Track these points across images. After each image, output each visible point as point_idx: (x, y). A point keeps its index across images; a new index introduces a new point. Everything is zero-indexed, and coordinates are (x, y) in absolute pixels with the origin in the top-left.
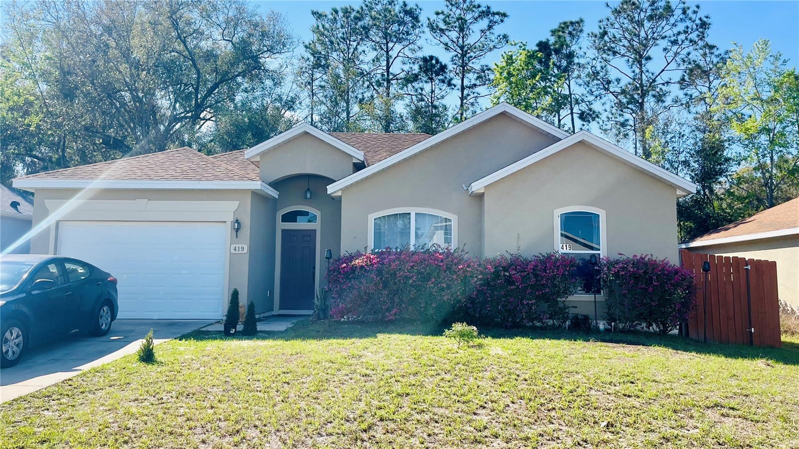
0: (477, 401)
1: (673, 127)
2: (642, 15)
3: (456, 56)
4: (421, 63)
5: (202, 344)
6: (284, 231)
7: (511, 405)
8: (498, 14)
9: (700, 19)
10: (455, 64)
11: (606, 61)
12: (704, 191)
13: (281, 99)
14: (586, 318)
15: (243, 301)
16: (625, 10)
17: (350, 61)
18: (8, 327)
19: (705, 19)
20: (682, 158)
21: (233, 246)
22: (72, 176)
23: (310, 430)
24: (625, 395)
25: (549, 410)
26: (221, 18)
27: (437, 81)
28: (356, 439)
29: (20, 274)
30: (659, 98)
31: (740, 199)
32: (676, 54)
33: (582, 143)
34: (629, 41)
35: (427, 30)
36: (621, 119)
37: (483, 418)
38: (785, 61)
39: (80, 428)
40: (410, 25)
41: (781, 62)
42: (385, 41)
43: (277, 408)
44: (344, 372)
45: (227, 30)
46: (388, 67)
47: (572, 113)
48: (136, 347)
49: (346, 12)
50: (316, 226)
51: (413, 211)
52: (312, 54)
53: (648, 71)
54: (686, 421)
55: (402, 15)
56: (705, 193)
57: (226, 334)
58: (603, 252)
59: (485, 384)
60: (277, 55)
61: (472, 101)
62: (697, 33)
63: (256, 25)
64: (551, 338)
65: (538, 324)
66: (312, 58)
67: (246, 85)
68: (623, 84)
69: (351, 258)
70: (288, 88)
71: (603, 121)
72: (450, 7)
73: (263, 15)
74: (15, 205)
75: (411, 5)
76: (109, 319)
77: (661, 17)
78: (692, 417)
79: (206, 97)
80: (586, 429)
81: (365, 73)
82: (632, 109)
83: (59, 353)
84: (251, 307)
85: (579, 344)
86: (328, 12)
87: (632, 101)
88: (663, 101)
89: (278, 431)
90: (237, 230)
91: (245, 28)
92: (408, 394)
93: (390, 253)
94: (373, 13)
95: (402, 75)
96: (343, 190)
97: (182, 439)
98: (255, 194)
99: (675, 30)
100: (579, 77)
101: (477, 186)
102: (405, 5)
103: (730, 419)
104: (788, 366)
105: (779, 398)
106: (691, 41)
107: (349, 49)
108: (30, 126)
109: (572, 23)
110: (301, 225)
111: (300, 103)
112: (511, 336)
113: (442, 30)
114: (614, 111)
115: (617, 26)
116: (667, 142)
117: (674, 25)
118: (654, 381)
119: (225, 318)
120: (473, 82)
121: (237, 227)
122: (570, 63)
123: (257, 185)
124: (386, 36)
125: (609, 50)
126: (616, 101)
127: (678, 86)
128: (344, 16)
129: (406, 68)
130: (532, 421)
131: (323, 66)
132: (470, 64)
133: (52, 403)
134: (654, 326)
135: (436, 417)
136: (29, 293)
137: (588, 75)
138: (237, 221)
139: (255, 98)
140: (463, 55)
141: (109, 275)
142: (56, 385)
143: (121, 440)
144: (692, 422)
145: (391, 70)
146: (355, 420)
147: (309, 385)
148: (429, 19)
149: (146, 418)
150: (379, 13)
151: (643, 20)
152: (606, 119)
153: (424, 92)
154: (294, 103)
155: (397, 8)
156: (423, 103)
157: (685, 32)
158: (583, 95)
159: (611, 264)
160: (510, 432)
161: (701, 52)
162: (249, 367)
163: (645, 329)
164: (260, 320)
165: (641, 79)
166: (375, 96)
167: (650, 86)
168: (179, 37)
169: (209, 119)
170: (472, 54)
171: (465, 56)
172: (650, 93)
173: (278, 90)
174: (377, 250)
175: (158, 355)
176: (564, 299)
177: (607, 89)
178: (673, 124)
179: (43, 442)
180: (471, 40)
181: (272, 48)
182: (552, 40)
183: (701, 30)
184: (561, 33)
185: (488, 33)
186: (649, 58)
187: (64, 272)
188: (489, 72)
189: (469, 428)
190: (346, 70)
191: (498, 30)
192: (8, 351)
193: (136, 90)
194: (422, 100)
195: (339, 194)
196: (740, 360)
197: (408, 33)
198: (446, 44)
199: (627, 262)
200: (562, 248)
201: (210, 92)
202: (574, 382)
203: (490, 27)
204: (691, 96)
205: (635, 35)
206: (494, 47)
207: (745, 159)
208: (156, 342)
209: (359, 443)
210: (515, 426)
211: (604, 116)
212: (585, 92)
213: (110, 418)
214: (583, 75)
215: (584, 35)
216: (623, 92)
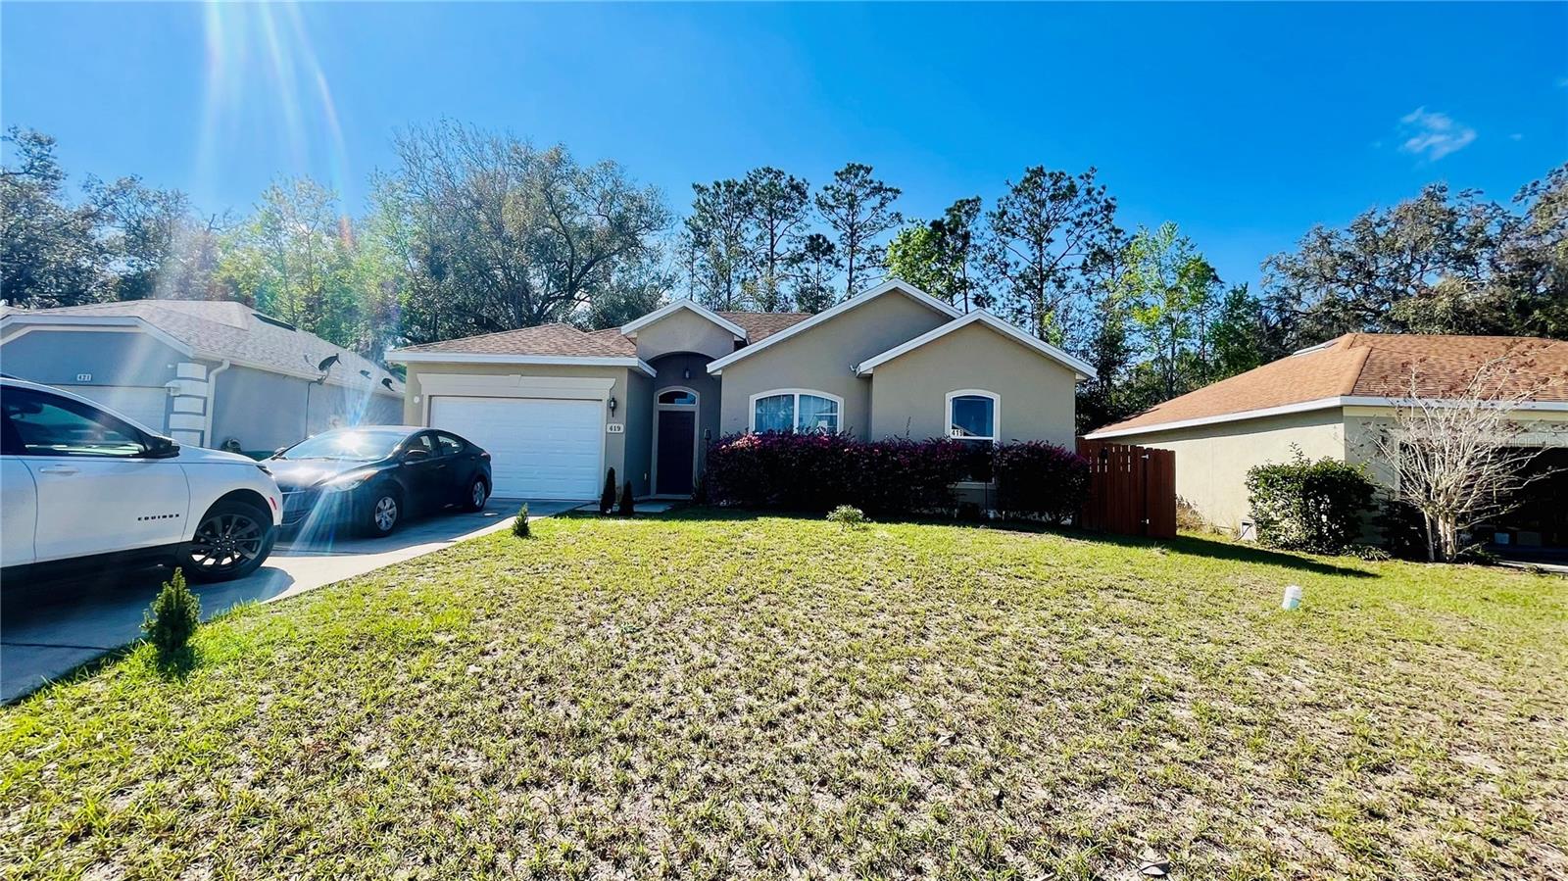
0: (862, 579)
1: (1073, 314)
2: (1044, 194)
3: (845, 234)
4: (808, 242)
5: (577, 522)
6: (661, 413)
7: (897, 583)
8: (891, 190)
9: (1106, 201)
10: (844, 244)
11: (1004, 243)
12: (1102, 382)
13: (660, 278)
14: (975, 506)
15: (620, 481)
16: (1026, 189)
17: (731, 239)
18: (382, 497)
19: (1110, 201)
20: (1080, 347)
21: (609, 426)
22: (443, 350)
23: (690, 600)
24: (1016, 577)
25: (937, 589)
26: (597, 192)
27: (824, 262)
28: (737, 610)
29: (393, 444)
30: (1060, 284)
31: (1139, 391)
32: (1079, 237)
33: (978, 322)
34: (1029, 223)
35: (815, 206)
36: (1017, 306)
37: (869, 594)
38: (1192, 247)
39: (455, 592)
40: (797, 201)
41: (1188, 247)
42: (769, 219)
43: (655, 580)
44: (724, 550)
45: (603, 205)
46: (772, 246)
47: (966, 298)
48: (510, 522)
49: (729, 185)
50: (695, 408)
51: (797, 393)
52: (692, 231)
53: (1048, 254)
54: (1079, 601)
55: (788, 190)
56: (1102, 384)
57: (602, 514)
58: (995, 438)
59: (872, 564)
60: (656, 232)
61: (859, 284)
62: (1101, 215)
63: (633, 199)
64: (939, 524)
65: (925, 511)
66: (692, 236)
67: (622, 264)
68: (1021, 268)
69: (730, 440)
70: (667, 265)
71: (999, 308)
72: (840, 182)
73: (641, 189)
74: (387, 382)
75: (798, 180)
76: (483, 496)
77: (1064, 197)
78: (1085, 597)
79: (581, 275)
80: (976, 606)
81: (748, 252)
82: (1030, 295)
83: (434, 526)
84: (628, 487)
85: (969, 531)
86: (710, 186)
87: (1031, 285)
88: (1064, 287)
89: (657, 600)
90: (613, 409)
91: (622, 202)
92: (790, 571)
93: (773, 436)
94: (758, 188)
95: (788, 255)
96: (724, 369)
97: (558, 605)
98: (631, 370)
99: (1080, 211)
100: (975, 259)
101: (866, 367)
102: (792, 180)
103: (1125, 600)
104: (1183, 556)
105: (1175, 583)
106: (1096, 223)
107: (731, 225)
108: (400, 303)
109: (968, 202)
110: (679, 406)
111: (679, 282)
112: (897, 522)
113: (832, 207)
114: (1011, 297)
115: (1017, 205)
116: (1066, 329)
117: (1078, 206)
118: (1047, 564)
119: (600, 499)
120: (862, 263)
121: (613, 405)
122: (966, 243)
123: (634, 362)
124: (771, 212)
125: (1008, 230)
126: (1014, 286)
127: (1080, 271)
128: (727, 190)
129: (792, 247)
130: (919, 597)
131: (703, 244)
132: (860, 244)
133: (427, 570)
134: (1047, 515)
135: (820, 592)
136: (402, 463)
137: (985, 258)
138: (613, 399)
139: (632, 277)
140: (852, 235)
141: (483, 451)
142: (432, 554)
143: (497, 604)
144: (1085, 602)
145: (775, 250)
146: (736, 592)
147: (688, 561)
148: (817, 195)
149: (521, 585)
150: (763, 187)
151: (1045, 201)
152: (1002, 306)
153: (809, 273)
154: (673, 282)
155: (783, 183)
156: (809, 285)
157: (1089, 215)
158: (978, 279)
159: (1004, 450)
160: (897, 606)
161: (1107, 236)
162: (626, 544)
163: (1037, 518)
164: (636, 502)
165: (1041, 263)
166: (759, 276)
167: (1050, 270)
168: (554, 212)
169: (583, 300)
170: (862, 233)
171: (855, 234)
172: (1051, 278)
173: (656, 268)
174: (757, 433)
175: (533, 530)
176: (953, 486)
177: (1004, 273)
178: (1074, 310)
179: (417, 604)
180: (861, 218)
181: (651, 224)
182: (947, 219)
183: (1106, 213)
184: (956, 212)
185: (879, 211)
186: (1050, 241)
187: (437, 445)
188: (880, 252)
189: (853, 603)
190: (729, 247)
191: (891, 207)
192: (381, 521)
193: (509, 267)
194: (808, 282)
195: (719, 373)
196: (1134, 548)
197: (794, 210)
198: (835, 222)
199: (1022, 447)
200: (954, 434)
201: (585, 270)
202: (963, 563)
203: (882, 205)
204: (1093, 282)
205: (1036, 215)
206: (886, 226)
207: (1146, 350)
208: (531, 520)
209: (740, 613)
210: (902, 601)
211: (999, 303)
212: (981, 276)
213: (486, 584)
214: (979, 258)
215: (981, 214)
216: (1022, 276)
